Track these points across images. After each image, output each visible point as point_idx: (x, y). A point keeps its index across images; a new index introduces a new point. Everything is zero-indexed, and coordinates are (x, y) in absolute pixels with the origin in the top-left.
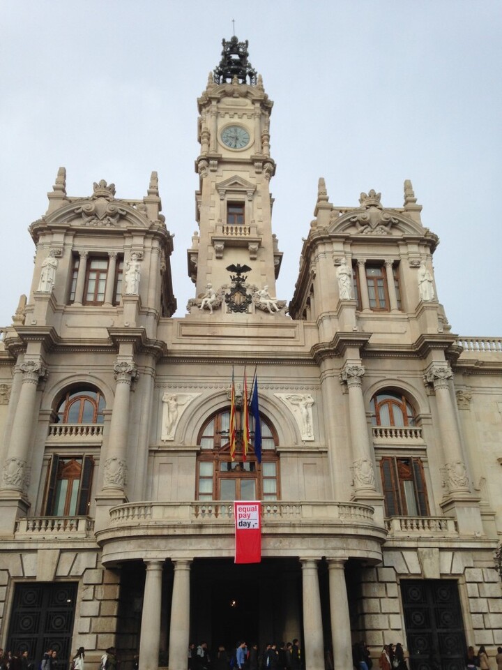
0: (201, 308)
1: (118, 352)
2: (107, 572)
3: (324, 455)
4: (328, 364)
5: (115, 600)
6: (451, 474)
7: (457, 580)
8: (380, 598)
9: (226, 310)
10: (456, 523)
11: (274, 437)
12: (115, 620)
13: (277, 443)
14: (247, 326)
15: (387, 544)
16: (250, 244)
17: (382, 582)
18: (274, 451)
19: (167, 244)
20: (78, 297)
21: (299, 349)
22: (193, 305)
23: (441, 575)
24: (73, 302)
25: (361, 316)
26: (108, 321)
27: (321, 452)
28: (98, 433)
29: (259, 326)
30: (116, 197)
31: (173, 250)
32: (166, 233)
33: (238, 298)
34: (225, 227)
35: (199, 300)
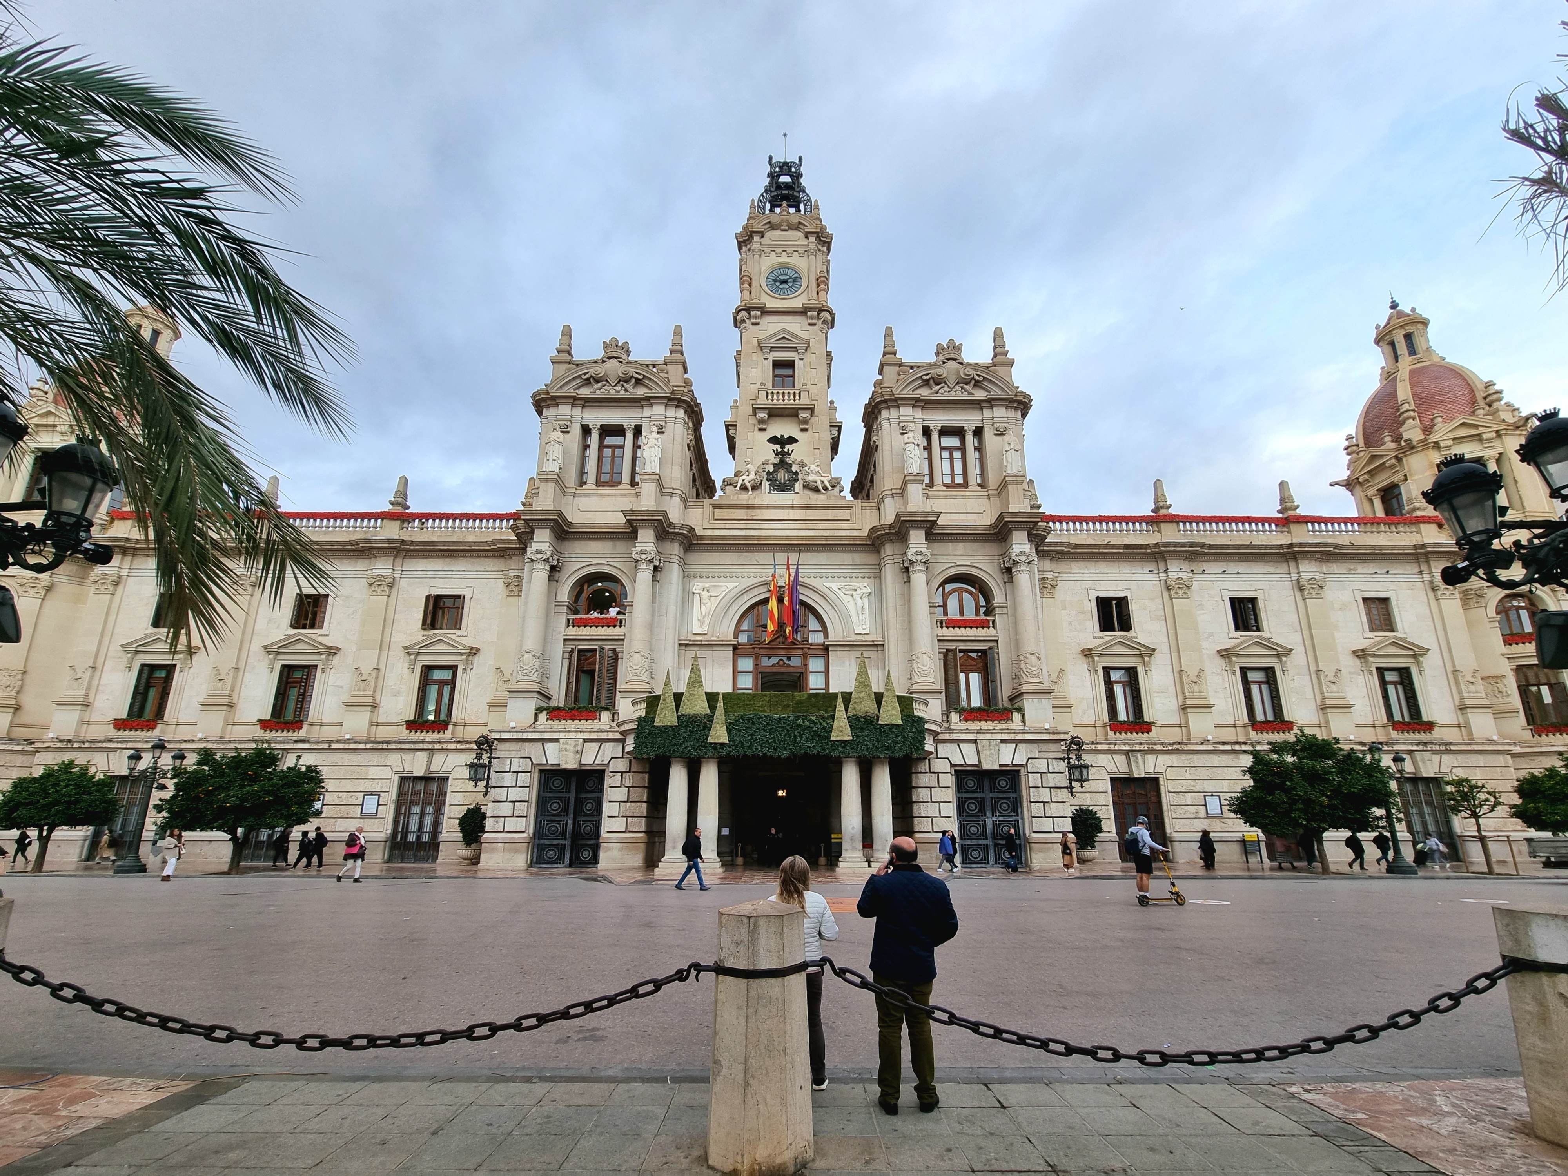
0: (738, 488)
1: (636, 538)
2: (633, 760)
3: (880, 648)
4: (889, 550)
5: (645, 787)
6: (1023, 666)
7: (1019, 771)
8: (931, 788)
9: (768, 490)
10: (1023, 716)
11: (825, 630)
12: (645, 805)
13: (826, 636)
14: (793, 507)
15: (941, 737)
16: (799, 411)
17: (935, 773)
18: (823, 645)
19: (695, 414)
20: (591, 478)
21: (855, 533)
22: (728, 485)
23: (1001, 765)
24: (585, 483)
25: (930, 493)
26: (626, 504)
27: (876, 645)
28: (620, 626)
29: (808, 507)
30: (631, 358)
31: (703, 421)
32: (692, 400)
33: (782, 476)
34: (770, 391)
35: (736, 478)
